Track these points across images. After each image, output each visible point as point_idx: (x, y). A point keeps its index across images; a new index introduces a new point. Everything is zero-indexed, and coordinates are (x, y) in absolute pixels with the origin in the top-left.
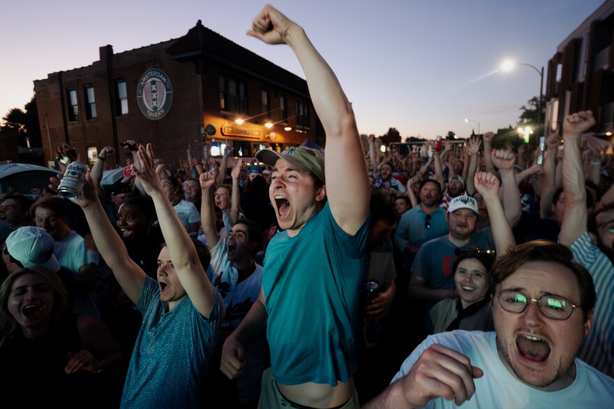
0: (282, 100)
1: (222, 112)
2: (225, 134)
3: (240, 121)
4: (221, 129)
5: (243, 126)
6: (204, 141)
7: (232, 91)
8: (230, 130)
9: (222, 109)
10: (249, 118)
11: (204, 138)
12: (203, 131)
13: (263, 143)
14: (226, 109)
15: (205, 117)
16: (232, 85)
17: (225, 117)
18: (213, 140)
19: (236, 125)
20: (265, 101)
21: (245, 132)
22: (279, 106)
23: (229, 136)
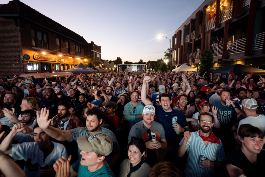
0: (67, 43)
1: (33, 48)
2: (36, 59)
3: (44, 53)
4: (33, 56)
5: (46, 55)
6: (23, 63)
7: (39, 37)
8: (39, 57)
9: (34, 46)
10: (50, 52)
11: (23, 61)
12: (22, 57)
13: (57, 64)
14: (36, 46)
15: (23, 50)
16: (39, 35)
17: (36, 50)
18: (28, 62)
19: (42, 55)
20: (58, 43)
21: (48, 58)
22: (66, 46)
23: (38, 60)
